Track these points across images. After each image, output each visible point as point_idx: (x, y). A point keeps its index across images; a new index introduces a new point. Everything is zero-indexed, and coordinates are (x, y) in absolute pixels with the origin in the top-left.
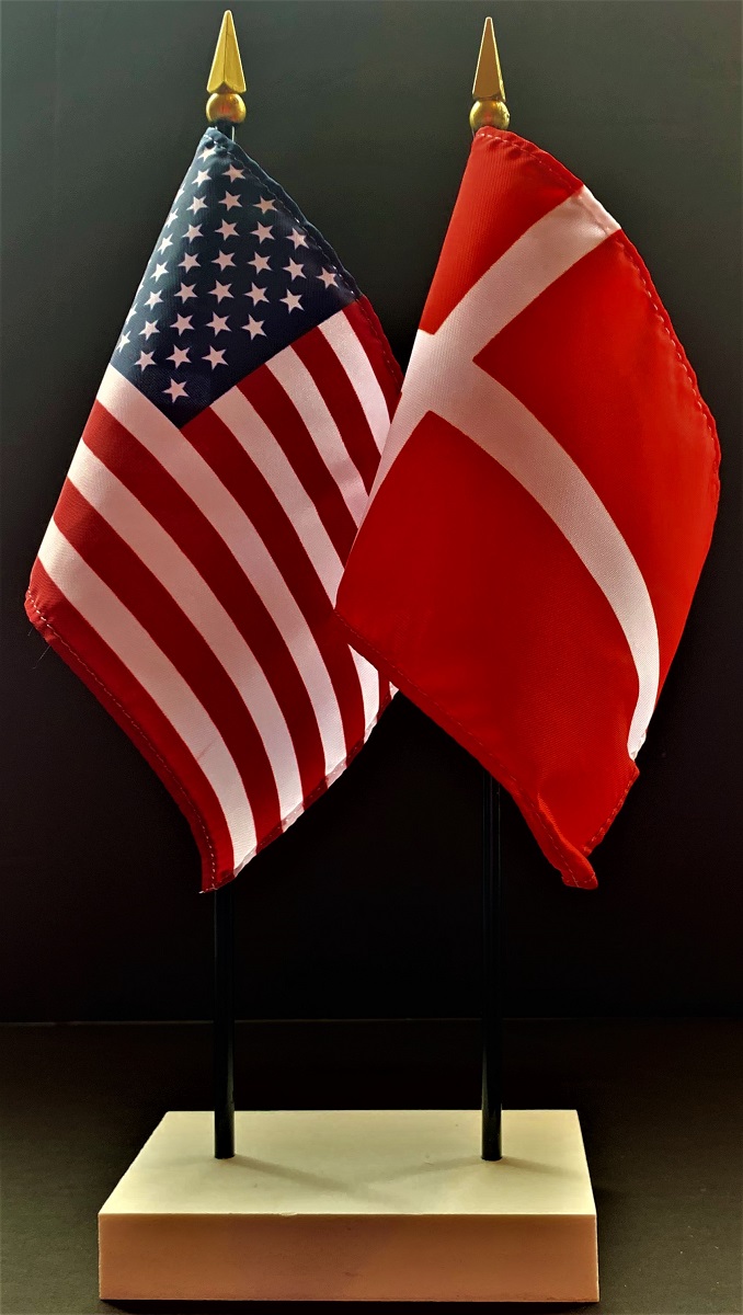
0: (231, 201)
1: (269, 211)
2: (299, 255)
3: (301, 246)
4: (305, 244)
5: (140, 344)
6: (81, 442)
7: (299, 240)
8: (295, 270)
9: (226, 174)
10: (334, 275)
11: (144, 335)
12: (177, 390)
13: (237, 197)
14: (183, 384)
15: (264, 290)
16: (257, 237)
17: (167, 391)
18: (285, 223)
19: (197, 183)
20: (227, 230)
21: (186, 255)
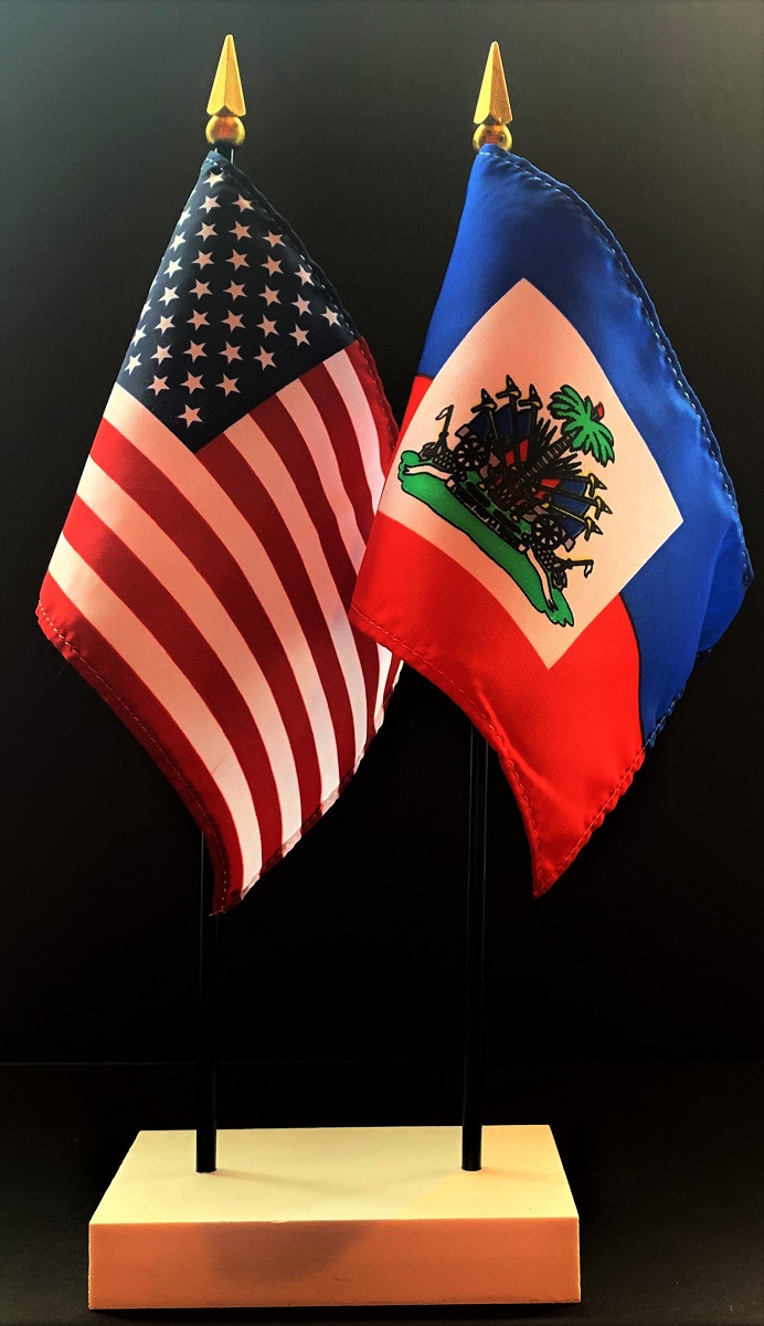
0: (241, 231)
1: (277, 245)
2: (306, 292)
3: (307, 283)
4: (310, 282)
5: (151, 369)
6: (90, 460)
7: (306, 277)
8: (303, 306)
9: (236, 203)
10: (336, 314)
11: (157, 359)
12: (191, 416)
13: (247, 228)
14: (197, 410)
15: (274, 323)
16: (267, 270)
17: (181, 417)
18: (292, 257)
19: (205, 209)
20: (238, 260)
21: (198, 283)
